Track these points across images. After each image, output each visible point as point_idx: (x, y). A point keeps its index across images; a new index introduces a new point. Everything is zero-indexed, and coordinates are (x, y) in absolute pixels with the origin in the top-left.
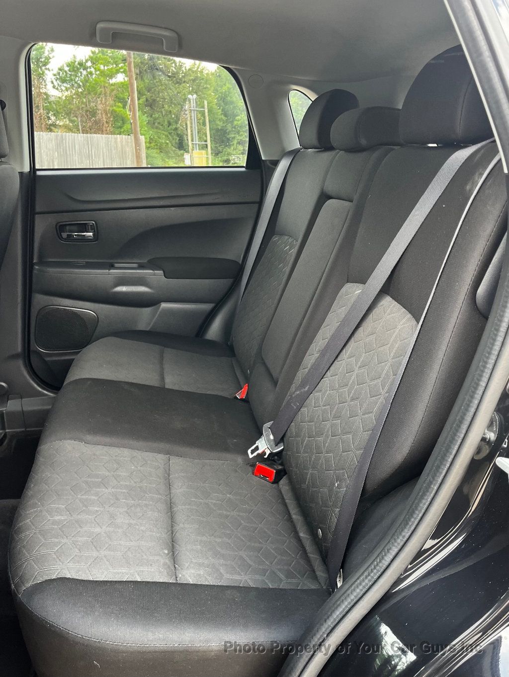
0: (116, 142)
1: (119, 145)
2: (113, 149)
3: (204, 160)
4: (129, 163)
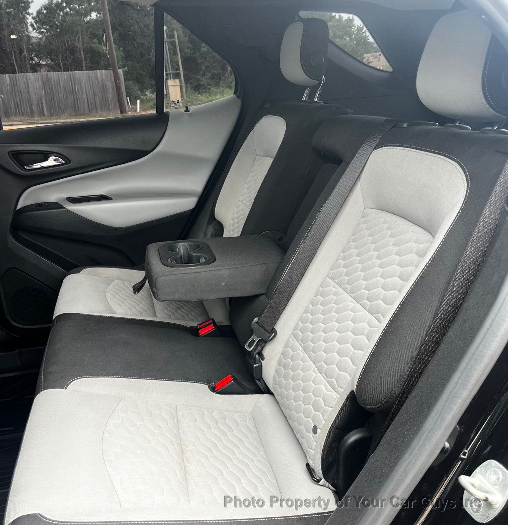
0: (96, 77)
1: (99, 80)
2: (94, 84)
3: (178, 88)
4: (110, 96)
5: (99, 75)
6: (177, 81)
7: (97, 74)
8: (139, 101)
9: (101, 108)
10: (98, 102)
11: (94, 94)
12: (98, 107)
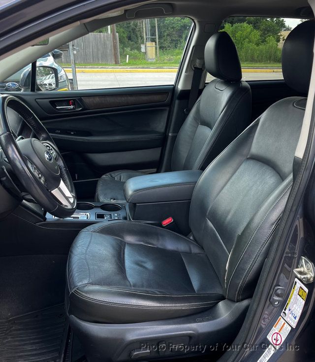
0: (100, 37)
1: (102, 40)
2: (98, 42)
3: (154, 48)
4: (108, 51)
5: (102, 36)
6: (154, 43)
7: (100, 35)
8: (128, 56)
9: (102, 59)
10: (100, 55)
11: (98, 50)
12: (100, 59)
